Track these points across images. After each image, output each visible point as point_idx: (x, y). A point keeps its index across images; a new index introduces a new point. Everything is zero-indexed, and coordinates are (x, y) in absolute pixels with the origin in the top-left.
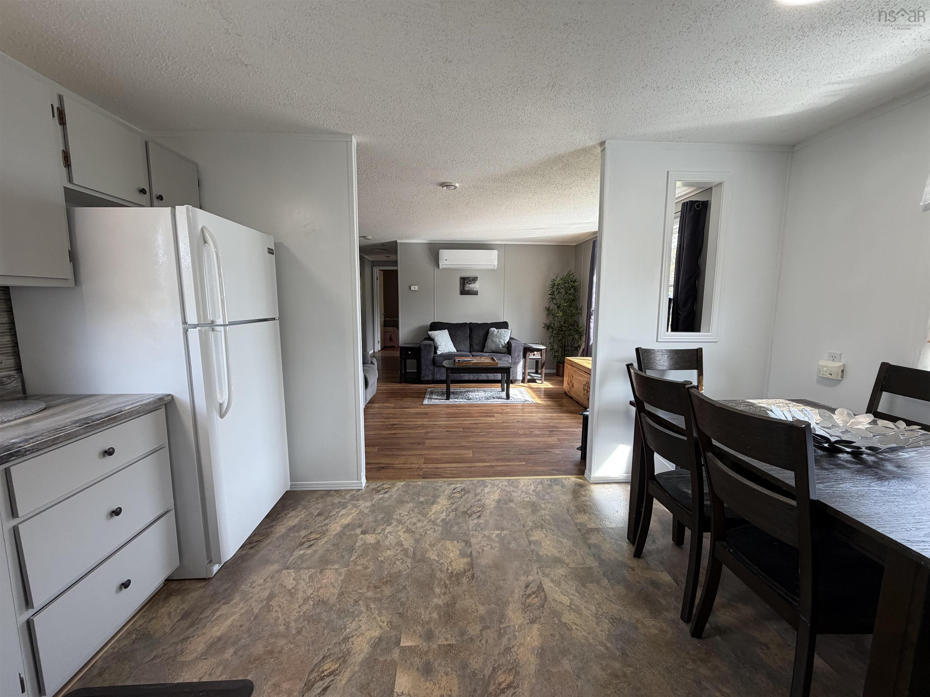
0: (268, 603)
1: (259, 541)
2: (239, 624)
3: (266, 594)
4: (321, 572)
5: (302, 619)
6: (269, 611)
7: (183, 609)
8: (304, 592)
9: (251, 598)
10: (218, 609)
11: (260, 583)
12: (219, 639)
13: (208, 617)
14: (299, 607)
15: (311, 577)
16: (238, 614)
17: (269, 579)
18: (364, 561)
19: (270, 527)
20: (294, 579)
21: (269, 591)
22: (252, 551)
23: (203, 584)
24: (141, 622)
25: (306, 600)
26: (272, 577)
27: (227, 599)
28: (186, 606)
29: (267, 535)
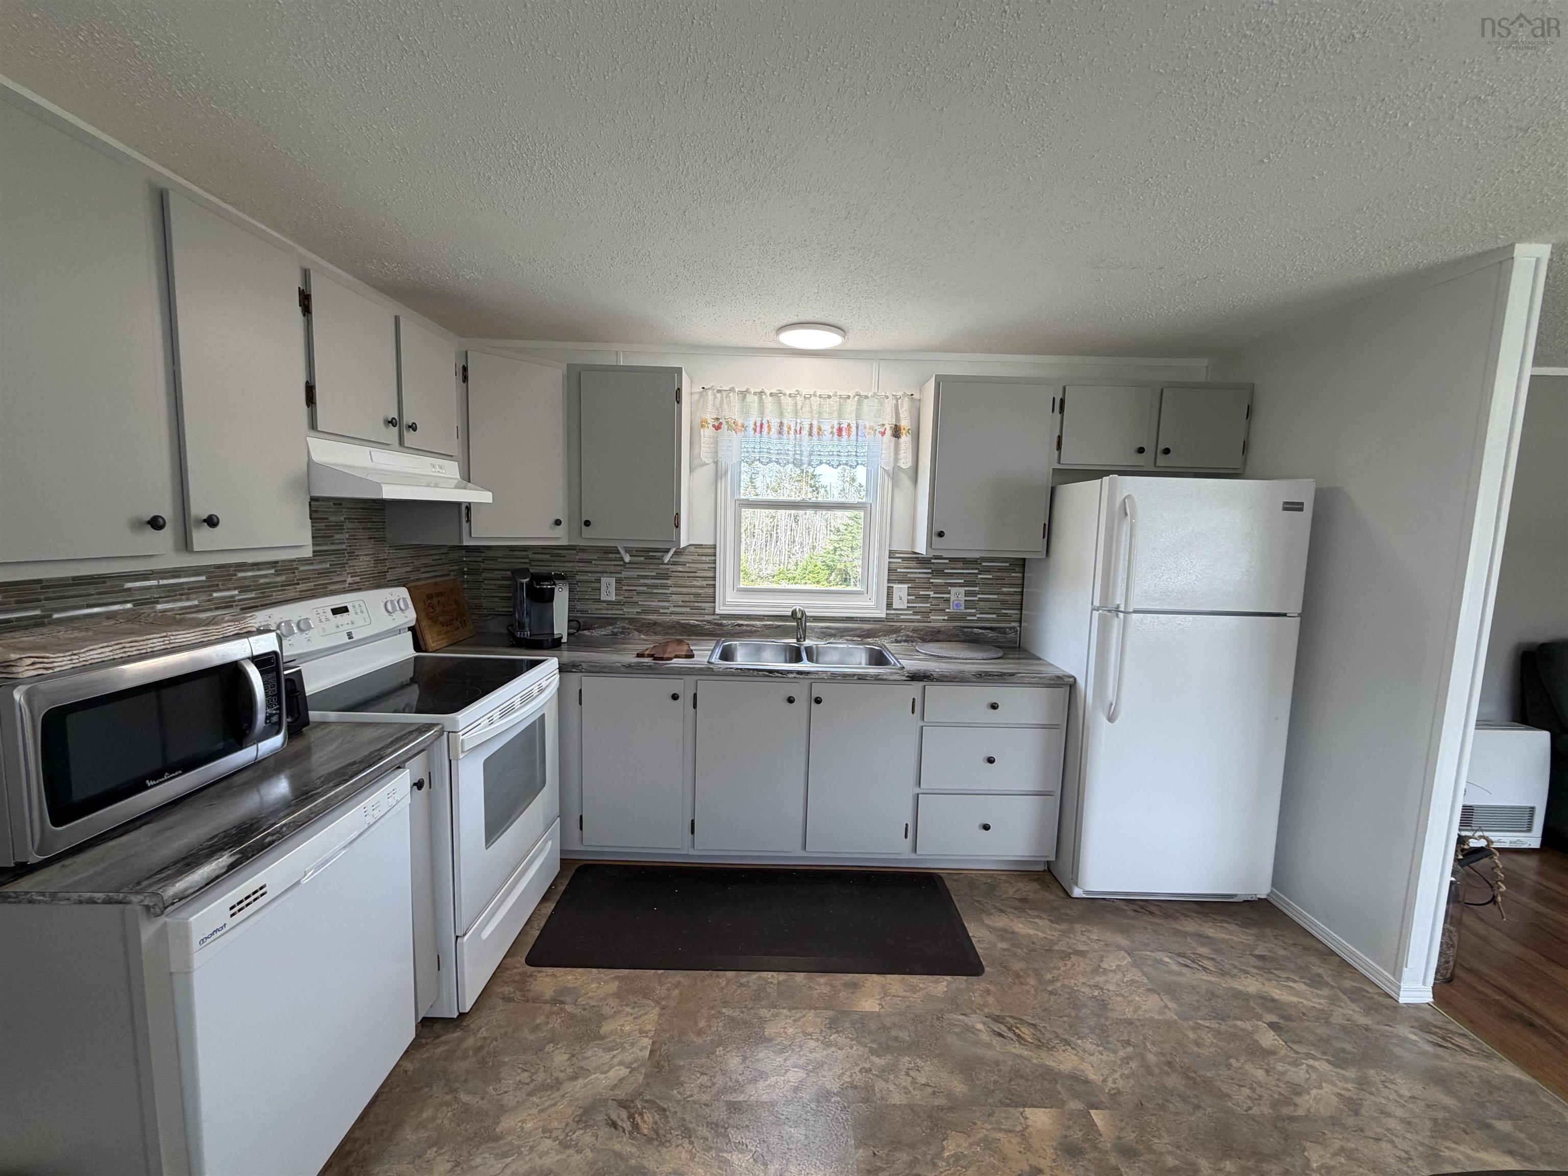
0: (1071, 953)
1: (1151, 913)
2: (1035, 941)
3: (1082, 948)
4: (1149, 990)
5: (1069, 990)
6: (1063, 959)
7: (1028, 895)
8: (1106, 982)
9: (1069, 938)
10: (1041, 918)
11: (1092, 937)
12: (1013, 933)
13: (1029, 915)
14: (1084, 983)
15: (1133, 982)
16: (1045, 936)
17: (1103, 943)
18: (1208, 1038)
19: (1182, 914)
20: (1118, 966)
21: (1087, 949)
22: (1133, 914)
23: (1062, 895)
24: (1003, 878)
25: (1096, 986)
26: (1106, 945)
27: (1057, 919)
28: (1031, 896)
29: (1167, 916)
